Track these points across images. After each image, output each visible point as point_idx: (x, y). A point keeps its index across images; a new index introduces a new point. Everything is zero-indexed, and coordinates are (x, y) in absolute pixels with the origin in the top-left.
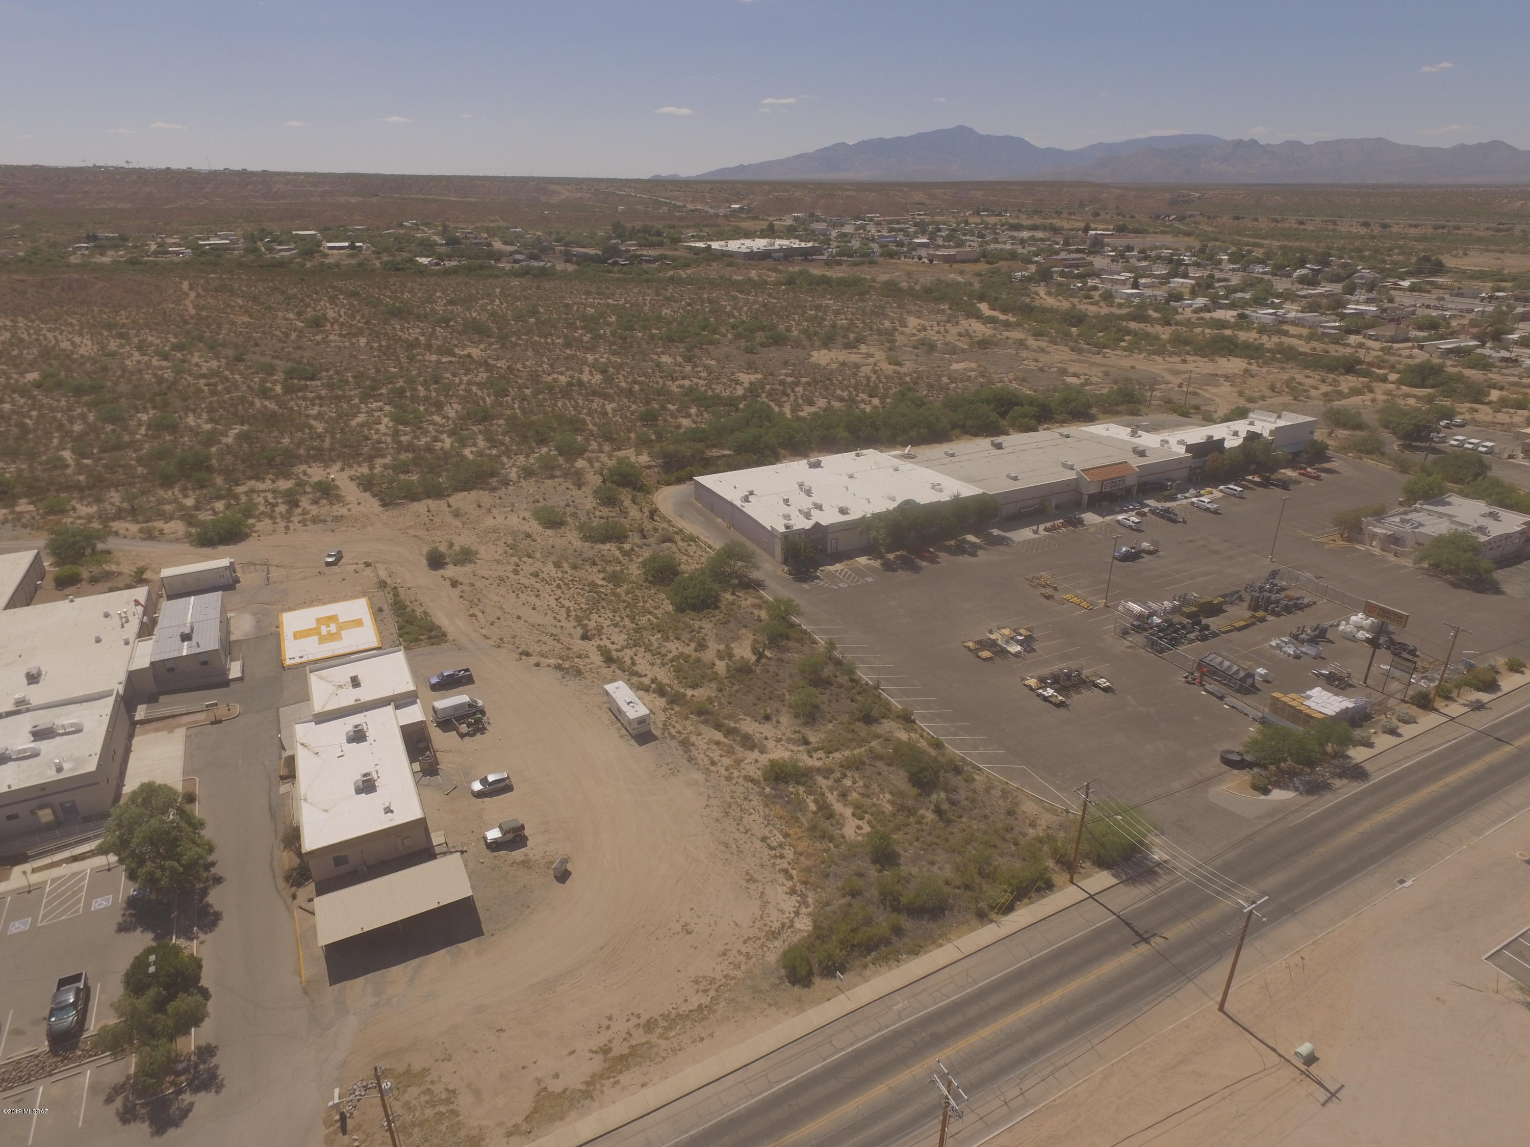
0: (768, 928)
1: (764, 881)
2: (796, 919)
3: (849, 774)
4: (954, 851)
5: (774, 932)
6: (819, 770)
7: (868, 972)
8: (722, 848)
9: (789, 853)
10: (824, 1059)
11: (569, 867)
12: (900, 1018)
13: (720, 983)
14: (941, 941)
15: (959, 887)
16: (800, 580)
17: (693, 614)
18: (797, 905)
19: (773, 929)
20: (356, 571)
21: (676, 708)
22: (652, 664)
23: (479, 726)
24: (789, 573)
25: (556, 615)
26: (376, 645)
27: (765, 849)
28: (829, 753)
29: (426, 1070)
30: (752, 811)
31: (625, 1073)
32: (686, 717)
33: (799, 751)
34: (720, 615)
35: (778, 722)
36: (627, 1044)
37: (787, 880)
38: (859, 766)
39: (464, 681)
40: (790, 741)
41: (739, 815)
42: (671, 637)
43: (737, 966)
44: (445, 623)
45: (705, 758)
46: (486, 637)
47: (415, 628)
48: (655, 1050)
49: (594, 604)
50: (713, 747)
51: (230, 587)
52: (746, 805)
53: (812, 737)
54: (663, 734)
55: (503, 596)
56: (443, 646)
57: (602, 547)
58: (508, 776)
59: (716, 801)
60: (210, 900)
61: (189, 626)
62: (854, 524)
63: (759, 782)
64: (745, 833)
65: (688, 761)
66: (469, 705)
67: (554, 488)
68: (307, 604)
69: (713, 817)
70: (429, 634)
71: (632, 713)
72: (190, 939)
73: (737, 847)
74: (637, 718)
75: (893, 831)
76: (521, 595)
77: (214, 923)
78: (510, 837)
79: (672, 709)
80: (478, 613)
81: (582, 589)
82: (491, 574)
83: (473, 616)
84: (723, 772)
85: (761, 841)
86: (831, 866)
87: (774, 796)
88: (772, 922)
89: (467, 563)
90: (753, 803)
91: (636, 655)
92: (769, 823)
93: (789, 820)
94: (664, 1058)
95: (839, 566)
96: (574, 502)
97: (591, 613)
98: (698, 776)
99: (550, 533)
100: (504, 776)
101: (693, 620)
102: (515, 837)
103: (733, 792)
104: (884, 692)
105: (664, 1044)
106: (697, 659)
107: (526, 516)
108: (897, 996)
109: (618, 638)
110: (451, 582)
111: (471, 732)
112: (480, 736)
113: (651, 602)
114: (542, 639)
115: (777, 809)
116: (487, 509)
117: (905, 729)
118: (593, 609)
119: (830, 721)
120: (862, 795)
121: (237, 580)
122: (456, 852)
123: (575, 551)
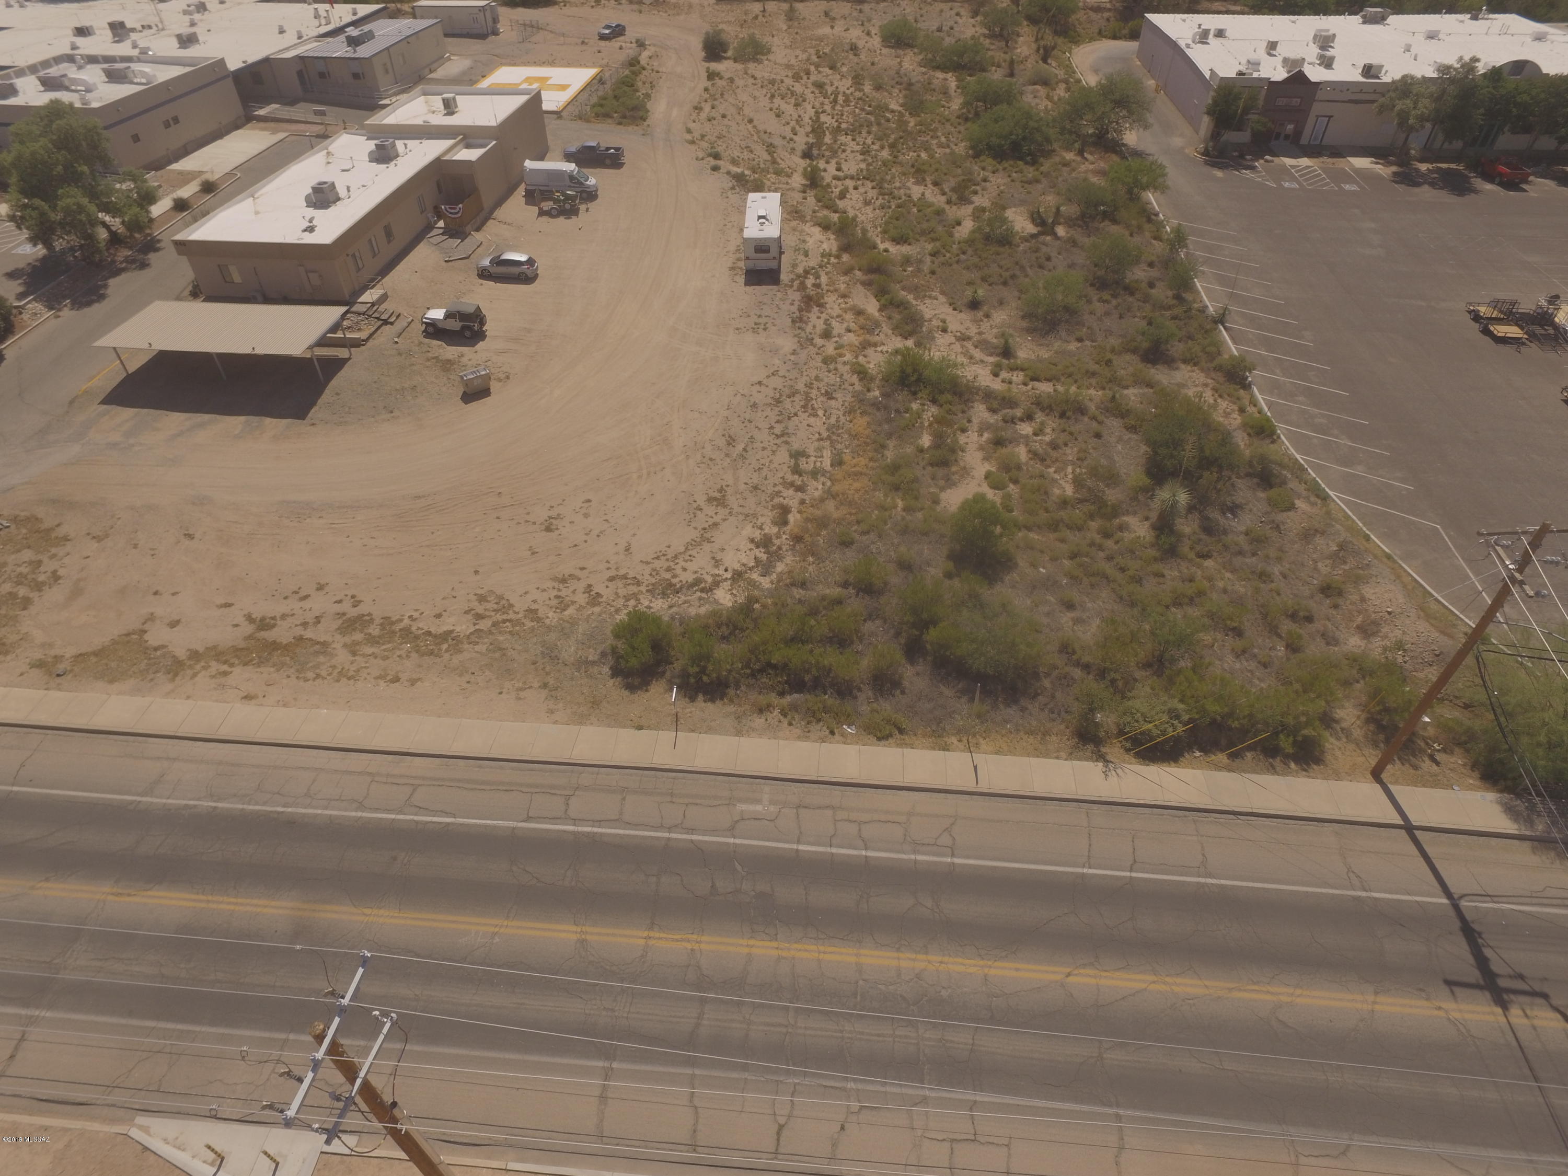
0: (668, 576)
1: (736, 509)
2: (727, 585)
3: (1040, 417)
4: (1133, 604)
5: (671, 585)
6: (988, 396)
7: (759, 721)
9: (816, 489)
10: (529, 819)
12: (731, 830)
14: (954, 740)
15: (1086, 667)
16: (1214, 165)
18: (752, 564)
19: (674, 581)
20: (621, 48)
21: (845, 257)
22: (867, 203)
23: (567, 206)
24: (1206, 153)
25: (797, 128)
26: (555, 109)
27: (785, 468)
28: (1033, 379)
29: (66, 539)
30: (820, 413)
31: (250, 667)
32: (848, 271)
33: (982, 361)
34: (1030, 172)
35: (987, 316)
36: (299, 631)
37: (774, 523)
38: (1069, 414)
39: (608, 162)
40: (981, 344)
41: (793, 411)
42: (929, 180)
43: (562, 605)
44: (659, 109)
45: (820, 326)
46: (689, 131)
47: (616, 103)
48: (322, 659)
49: (861, 126)
50: (849, 316)
51: (482, 36)
52: (819, 402)
53: (1026, 351)
54: (792, 281)
55: (755, 98)
56: (630, 128)
57: (940, 75)
58: (531, 262)
59: (777, 382)
60: (112, 282)
61: (370, 36)
62: (1375, 92)
63: (872, 379)
64: (778, 437)
65: (793, 321)
66: (571, 177)
67: (942, 11)
68: (535, 64)
69: (752, 400)
70: (628, 114)
71: (753, 230)
72: (51, 308)
73: (745, 450)
74: (756, 239)
75: (1039, 527)
76: (777, 101)
77: (89, 304)
78: (455, 325)
79: (838, 257)
80: (707, 108)
81: (863, 110)
82: (766, 75)
83: (698, 108)
84: (830, 350)
85: (791, 456)
86: (868, 532)
87: (875, 405)
88: (685, 569)
89: (748, 60)
90: (833, 403)
91: (856, 188)
92: (829, 438)
93: (867, 444)
94: (318, 676)
95: (1305, 162)
96: (952, 28)
97: (846, 134)
98: (787, 343)
99: (886, 51)
100: (523, 258)
101: (983, 169)
102: (463, 328)
103: (817, 378)
104: (1225, 328)
105: (342, 657)
106: (939, 213)
107: (873, 32)
108: (767, 789)
109: (852, 166)
110: (711, 76)
111: (554, 212)
112: (562, 219)
113: (943, 139)
114: (753, 146)
115: (861, 423)
116: (833, 19)
117: (1215, 390)
118: (853, 131)
119: (1080, 340)
120: (1034, 454)
121: (495, 33)
122: (378, 318)
123: (898, 73)
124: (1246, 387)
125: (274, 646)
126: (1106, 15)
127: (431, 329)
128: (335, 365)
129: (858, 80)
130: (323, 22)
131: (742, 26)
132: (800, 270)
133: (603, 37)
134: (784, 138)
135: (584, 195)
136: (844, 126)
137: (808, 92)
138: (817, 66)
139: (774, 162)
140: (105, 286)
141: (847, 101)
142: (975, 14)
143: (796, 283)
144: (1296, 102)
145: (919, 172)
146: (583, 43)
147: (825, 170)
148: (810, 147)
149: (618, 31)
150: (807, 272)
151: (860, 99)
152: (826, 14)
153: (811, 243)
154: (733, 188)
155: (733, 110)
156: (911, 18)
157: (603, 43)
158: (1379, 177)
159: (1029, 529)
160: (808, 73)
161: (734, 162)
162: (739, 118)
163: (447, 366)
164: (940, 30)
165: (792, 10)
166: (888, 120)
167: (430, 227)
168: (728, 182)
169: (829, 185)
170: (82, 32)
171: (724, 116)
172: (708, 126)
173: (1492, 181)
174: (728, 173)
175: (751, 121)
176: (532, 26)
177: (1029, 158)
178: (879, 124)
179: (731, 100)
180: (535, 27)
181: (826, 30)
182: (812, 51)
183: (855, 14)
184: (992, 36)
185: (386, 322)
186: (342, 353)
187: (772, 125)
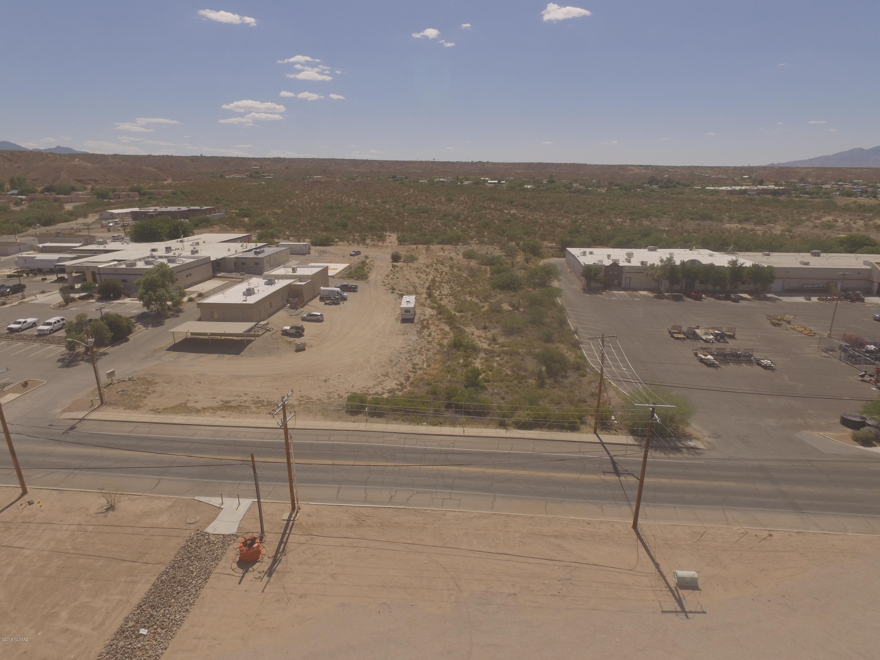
0: (366, 392)
1: (392, 377)
2: (386, 394)
3: (503, 355)
6: (485, 350)
7: (394, 422)
8: (388, 362)
9: (420, 372)
10: (317, 441)
11: (306, 348)
12: (383, 443)
13: (312, 400)
14: (458, 425)
16: (586, 293)
17: (498, 291)
18: (396, 389)
20: (359, 258)
21: (439, 316)
22: (450, 302)
23: (336, 301)
24: (584, 289)
25: (426, 281)
26: (332, 275)
27: (410, 368)
28: (502, 347)
29: (157, 383)
30: (424, 355)
31: (223, 411)
32: (440, 319)
33: (485, 342)
34: (513, 293)
35: (489, 331)
36: (239, 404)
37: (405, 380)
38: (513, 354)
39: (352, 290)
40: (486, 338)
41: (414, 354)
42: (474, 296)
43: (329, 398)
44: (372, 276)
45: (427, 333)
46: (384, 282)
47: (356, 274)
48: (247, 410)
49: (451, 281)
50: (438, 331)
51: (304, 254)
52: (424, 352)
53: (501, 340)
54: (419, 322)
55: (410, 273)
56: (361, 281)
57: (484, 267)
58: (321, 315)
59: (410, 347)
60: (166, 320)
61: (263, 251)
62: (644, 269)
63: (444, 346)
64: (408, 360)
65: (418, 332)
66: (338, 292)
67: (488, 248)
68: (324, 262)
69: (400, 352)
70: (360, 277)
71: (404, 305)
72: (145, 327)
73: (396, 363)
74: (405, 308)
75: (497, 381)
76: (419, 274)
77: (158, 326)
78: (294, 331)
79: (436, 316)
80: (391, 276)
81: (452, 276)
82: (416, 266)
83: (388, 276)
84: (430, 339)
85: (412, 365)
86: (437, 382)
87: (444, 352)
88: (372, 391)
89: (409, 262)
90: (429, 352)
91: (446, 298)
92: (427, 361)
93: (440, 362)
94: (246, 413)
95: (622, 292)
96: (492, 253)
97: (445, 283)
98: (415, 338)
99: (464, 260)
100: (319, 314)
101: (496, 293)
102: (296, 332)
103: (424, 346)
104: (577, 335)
105: (254, 409)
106: (476, 304)
107: (460, 254)
108: (395, 435)
109: (445, 292)
110: (394, 266)
111: (331, 303)
112: (333, 306)
113: (482, 285)
114: (408, 286)
115: (438, 357)
116: (444, 250)
117: (568, 349)
118: (448, 282)
119: (522, 337)
120: (499, 365)
121: (309, 253)
122: (265, 329)
123: (468, 266)
124: (580, 349)
125: (231, 407)
126: (555, 250)
127: (284, 333)
128: (250, 342)
129: (451, 267)
130: (245, 248)
131: (407, 252)
132: (422, 319)
133: (351, 255)
134: (420, 284)
135: (342, 299)
136: (444, 281)
137: (432, 272)
138: (436, 264)
139: (416, 291)
140: (164, 322)
141: (446, 274)
142: (501, 249)
143: (420, 323)
144: (616, 273)
145: (471, 293)
146: (344, 257)
147: (435, 293)
148: (430, 286)
149: (358, 253)
150: (424, 320)
151: (451, 273)
152: (442, 249)
153: (427, 312)
154: (399, 298)
155: (402, 276)
156: (476, 250)
157: (352, 257)
158: (649, 297)
159: (494, 382)
160: (432, 266)
161: (400, 291)
162: (403, 279)
163: (290, 343)
164: (487, 253)
165: (428, 247)
166: (462, 279)
167: (284, 306)
168: (397, 296)
169: (436, 297)
170: (153, 250)
171: (397, 278)
172: (391, 281)
173: (690, 298)
174: (398, 294)
175: (408, 279)
176: (323, 252)
177: (513, 289)
178: (458, 280)
179: (401, 273)
180: (324, 252)
181: (442, 253)
182: (435, 260)
183: (453, 249)
184: (508, 255)
185: (268, 330)
186: (253, 338)
187: (417, 281)
